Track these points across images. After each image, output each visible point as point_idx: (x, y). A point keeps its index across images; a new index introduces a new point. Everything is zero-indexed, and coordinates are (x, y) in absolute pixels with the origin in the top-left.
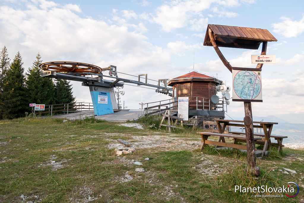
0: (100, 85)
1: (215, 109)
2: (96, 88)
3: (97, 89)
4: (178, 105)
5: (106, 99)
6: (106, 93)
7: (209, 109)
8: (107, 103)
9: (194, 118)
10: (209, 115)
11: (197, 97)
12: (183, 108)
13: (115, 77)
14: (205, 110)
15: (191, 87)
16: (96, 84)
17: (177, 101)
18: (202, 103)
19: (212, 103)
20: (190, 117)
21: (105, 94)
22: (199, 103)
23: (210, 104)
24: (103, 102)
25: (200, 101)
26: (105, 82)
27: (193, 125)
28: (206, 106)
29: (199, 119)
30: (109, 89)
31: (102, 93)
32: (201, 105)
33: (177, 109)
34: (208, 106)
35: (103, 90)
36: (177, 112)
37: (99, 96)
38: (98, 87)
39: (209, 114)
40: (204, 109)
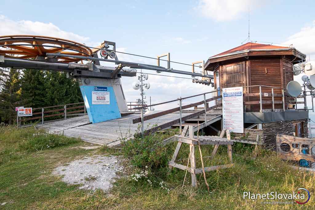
0: (93, 75)
1: (294, 106)
2: (87, 80)
3: (90, 82)
4: (223, 102)
5: (108, 97)
6: (106, 88)
7: (283, 108)
8: (109, 103)
9: (256, 127)
10: (284, 119)
11: (260, 87)
12: (231, 109)
13: (114, 59)
14: (276, 110)
15: (247, 67)
16: (84, 73)
17: (221, 97)
18: (270, 98)
19: (288, 96)
20: (246, 125)
21: (104, 89)
22: (264, 98)
23: (285, 99)
24: (101, 102)
25: (266, 95)
26: (101, 70)
27: (255, 145)
28: (278, 102)
29: (266, 130)
30: (112, 81)
31: (98, 88)
32: (269, 102)
33: (221, 110)
34: (281, 102)
35: (101, 83)
36: (222, 116)
37: (93, 92)
38: (91, 79)
39: (284, 116)
40: (275, 108)
